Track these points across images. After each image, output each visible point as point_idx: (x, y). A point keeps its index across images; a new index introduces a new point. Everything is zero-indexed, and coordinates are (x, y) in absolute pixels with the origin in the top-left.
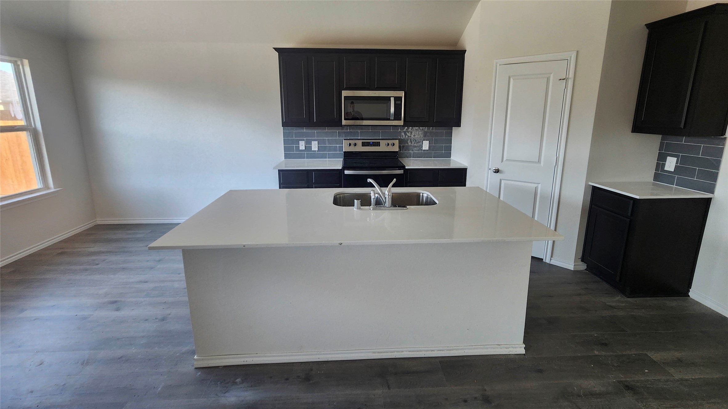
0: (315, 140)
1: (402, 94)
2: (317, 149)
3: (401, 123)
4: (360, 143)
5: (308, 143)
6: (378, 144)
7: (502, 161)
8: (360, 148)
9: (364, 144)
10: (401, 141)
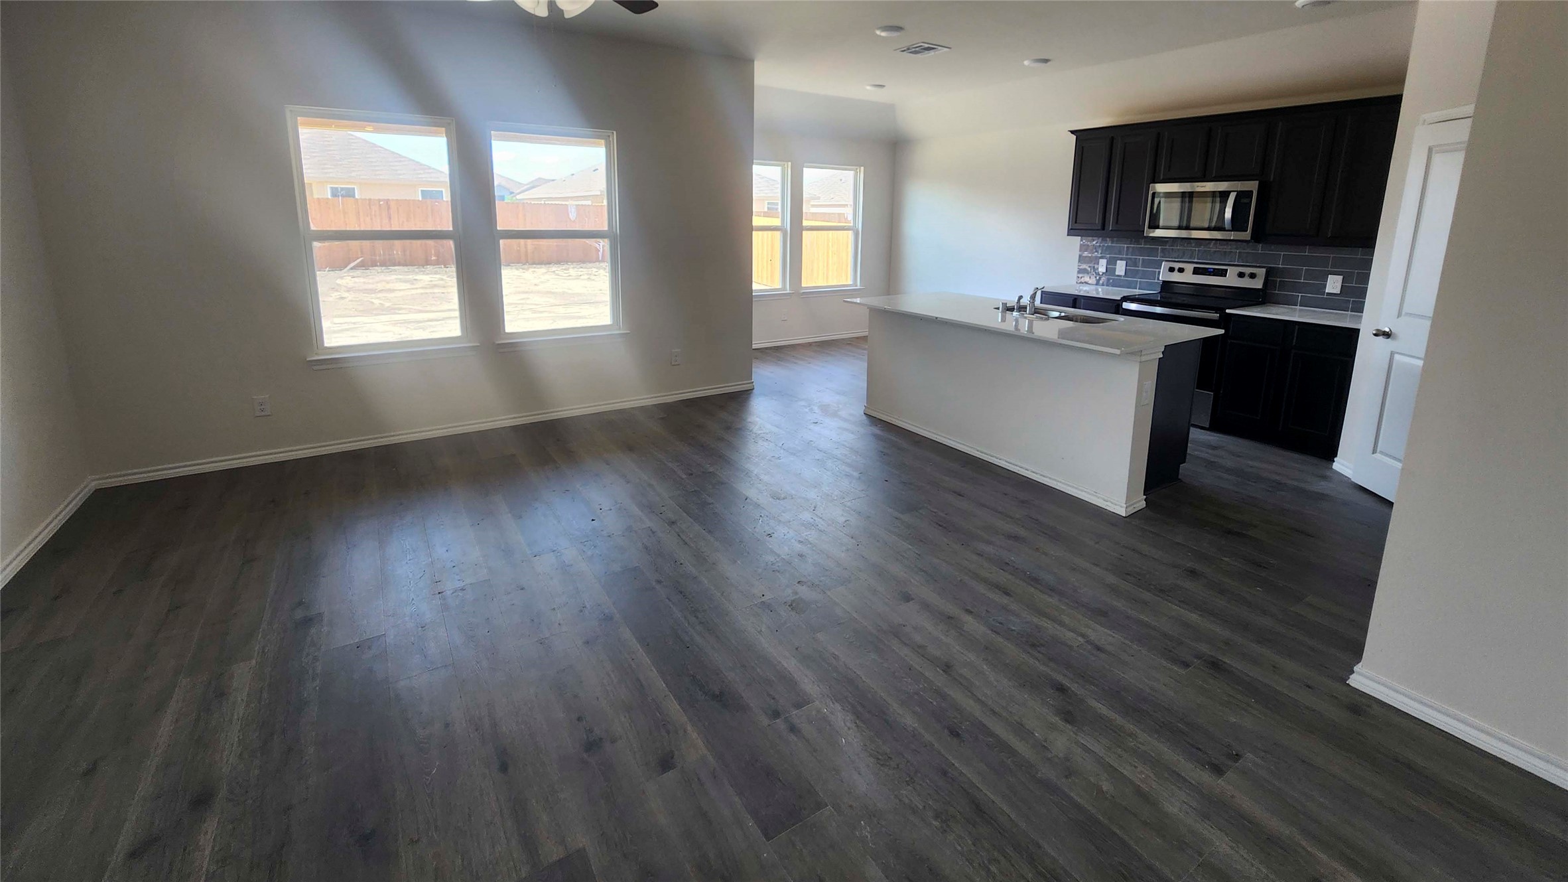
0: (1121, 259)
1: (1252, 186)
2: (1123, 273)
3: (1246, 235)
4: (1190, 268)
5: (1112, 262)
6: (1223, 273)
7: (1399, 315)
8: (1188, 277)
9: (1196, 271)
10: (1270, 273)
